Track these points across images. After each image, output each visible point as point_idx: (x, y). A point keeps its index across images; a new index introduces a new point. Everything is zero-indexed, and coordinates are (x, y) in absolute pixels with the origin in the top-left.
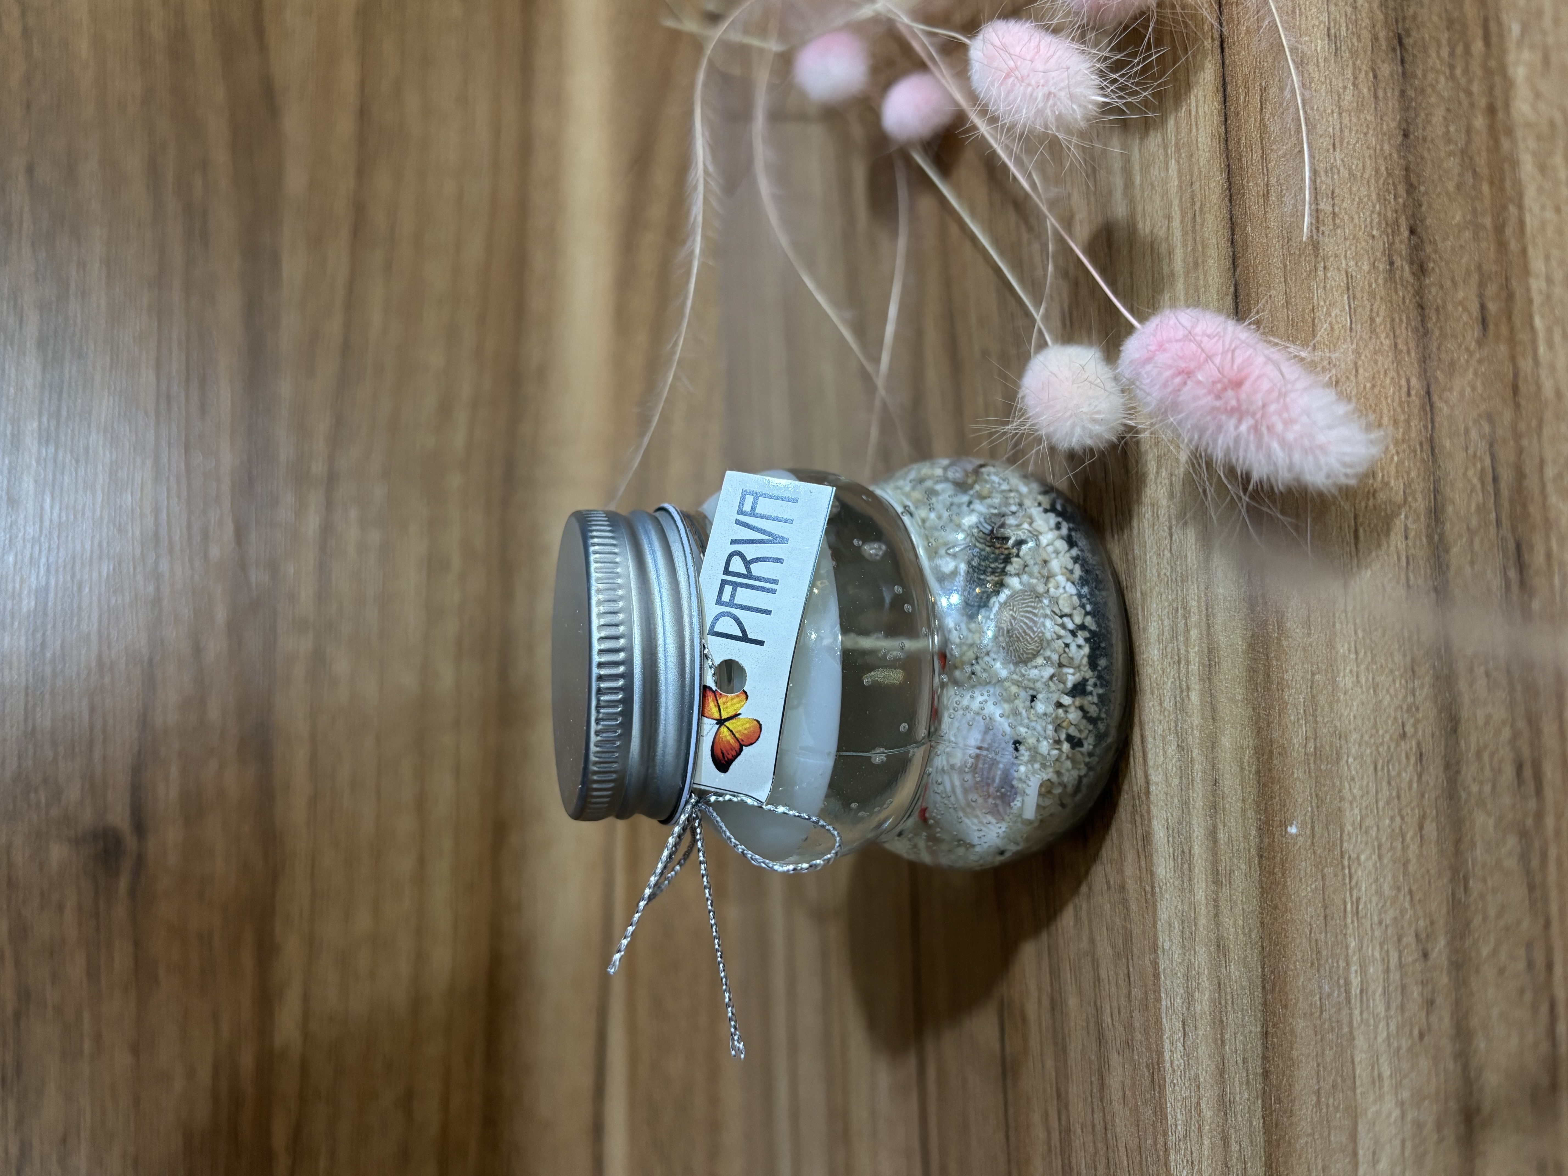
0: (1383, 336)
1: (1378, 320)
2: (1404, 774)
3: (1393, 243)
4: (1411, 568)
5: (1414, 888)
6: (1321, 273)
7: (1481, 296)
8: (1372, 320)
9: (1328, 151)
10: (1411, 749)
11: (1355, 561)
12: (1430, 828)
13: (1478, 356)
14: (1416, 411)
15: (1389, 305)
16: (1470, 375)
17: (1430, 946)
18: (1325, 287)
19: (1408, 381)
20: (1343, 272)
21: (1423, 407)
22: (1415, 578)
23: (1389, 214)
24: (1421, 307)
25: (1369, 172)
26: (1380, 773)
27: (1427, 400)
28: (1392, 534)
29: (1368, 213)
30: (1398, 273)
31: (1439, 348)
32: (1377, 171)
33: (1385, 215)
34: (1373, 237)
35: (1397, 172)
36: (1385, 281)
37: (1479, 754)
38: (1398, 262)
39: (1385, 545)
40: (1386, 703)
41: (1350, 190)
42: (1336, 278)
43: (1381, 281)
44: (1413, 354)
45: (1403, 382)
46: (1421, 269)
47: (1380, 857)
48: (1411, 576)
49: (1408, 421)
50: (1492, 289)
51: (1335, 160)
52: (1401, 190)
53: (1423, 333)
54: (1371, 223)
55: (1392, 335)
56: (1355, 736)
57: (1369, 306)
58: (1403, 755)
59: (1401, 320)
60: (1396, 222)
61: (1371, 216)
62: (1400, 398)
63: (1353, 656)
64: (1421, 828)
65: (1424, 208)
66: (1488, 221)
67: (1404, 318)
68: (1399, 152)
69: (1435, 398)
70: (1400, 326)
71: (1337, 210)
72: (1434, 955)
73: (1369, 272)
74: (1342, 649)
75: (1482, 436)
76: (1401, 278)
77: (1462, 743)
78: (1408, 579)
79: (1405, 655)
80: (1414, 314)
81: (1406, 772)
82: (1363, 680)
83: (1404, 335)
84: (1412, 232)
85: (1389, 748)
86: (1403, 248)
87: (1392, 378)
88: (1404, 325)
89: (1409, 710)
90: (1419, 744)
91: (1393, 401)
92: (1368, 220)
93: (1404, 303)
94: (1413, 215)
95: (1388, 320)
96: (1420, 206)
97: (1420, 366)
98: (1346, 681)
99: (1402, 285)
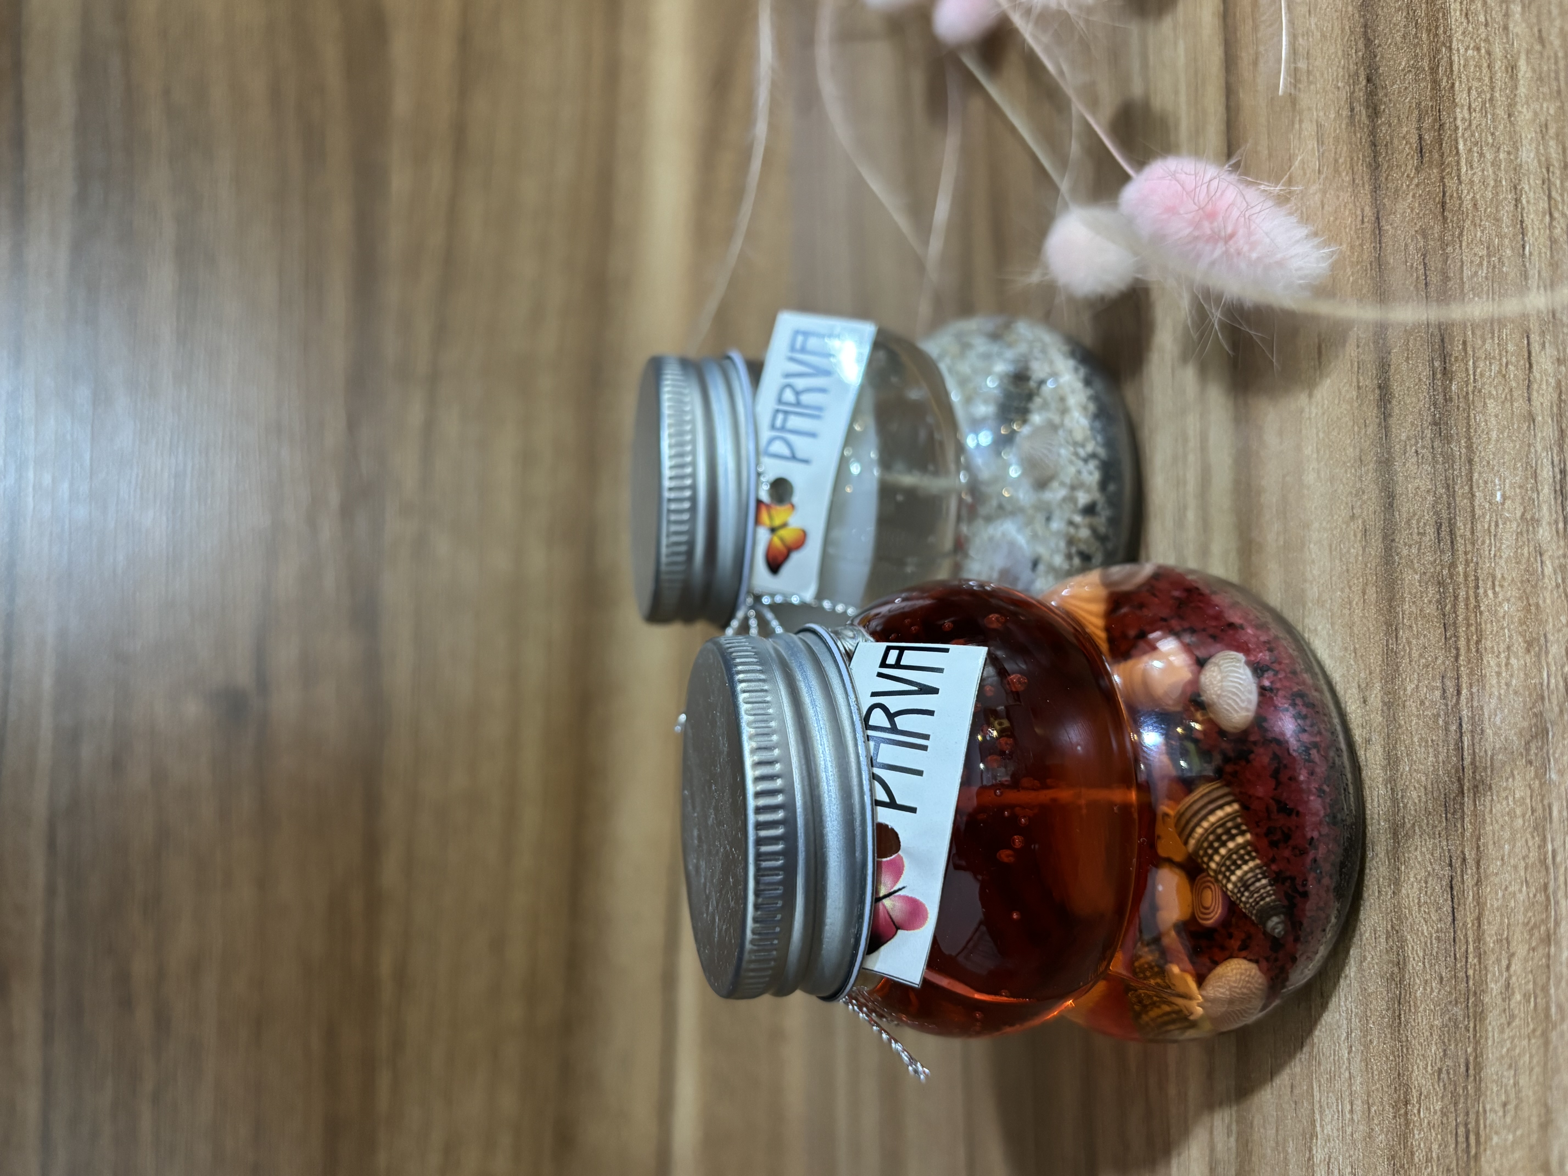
0: (1344, 174)
1: (1341, 161)
2: (1352, 550)
3: (1354, 92)
4: (1361, 371)
5: (1357, 646)
6: (1297, 126)
7: (1419, 129)
8: (1336, 161)
9: (1305, 18)
10: (1358, 528)
11: (1318, 373)
12: (1371, 591)
13: (1416, 181)
14: (1368, 235)
15: (1349, 146)
16: (1410, 199)
17: (1367, 693)
18: (1300, 137)
19: (1363, 210)
20: (1315, 123)
21: (1373, 232)
22: (1364, 379)
23: (1351, 66)
24: (1374, 144)
25: (1337, 31)
26: (1334, 553)
27: (1376, 225)
28: (1347, 345)
29: (1335, 68)
30: (1357, 117)
31: (1386, 179)
32: (1343, 30)
33: (1348, 68)
34: (1339, 88)
35: (1358, 30)
36: (1347, 125)
37: (1408, 522)
38: (1357, 109)
39: (1341, 356)
40: (1339, 491)
41: (1322, 49)
42: (1309, 129)
43: (1343, 126)
44: (1367, 186)
45: (1359, 212)
46: (1374, 112)
47: (1333, 624)
48: (1361, 378)
49: (1361, 245)
50: (1428, 122)
51: (1310, 24)
52: (1361, 45)
53: (1375, 167)
54: (1337, 76)
55: (1351, 171)
56: (1316, 525)
57: (1333, 150)
58: (1352, 533)
59: (1358, 158)
60: (1357, 74)
61: (1337, 70)
62: (1356, 226)
63: (1315, 456)
64: (1364, 593)
65: (1378, 59)
66: (1425, 64)
67: (1361, 156)
68: (1360, 11)
69: (1383, 223)
70: (1358, 162)
71: (1311, 68)
72: (1371, 700)
73: (1335, 119)
74: (1308, 450)
75: (1418, 250)
76: (1359, 122)
77: (1397, 514)
78: (1358, 382)
79: (1355, 447)
80: (1368, 151)
81: (1354, 548)
82: (1322, 475)
83: (1361, 171)
84: (1369, 80)
85: (1341, 529)
86: (1361, 95)
87: (1350, 210)
88: (1361, 162)
89: (1356, 495)
90: (1364, 522)
91: (1351, 229)
92: (1335, 74)
93: (1361, 143)
94: (1370, 66)
95: (1348, 159)
96: (1375, 56)
97: (1372, 196)
98: (1310, 478)
99: (1360, 127)
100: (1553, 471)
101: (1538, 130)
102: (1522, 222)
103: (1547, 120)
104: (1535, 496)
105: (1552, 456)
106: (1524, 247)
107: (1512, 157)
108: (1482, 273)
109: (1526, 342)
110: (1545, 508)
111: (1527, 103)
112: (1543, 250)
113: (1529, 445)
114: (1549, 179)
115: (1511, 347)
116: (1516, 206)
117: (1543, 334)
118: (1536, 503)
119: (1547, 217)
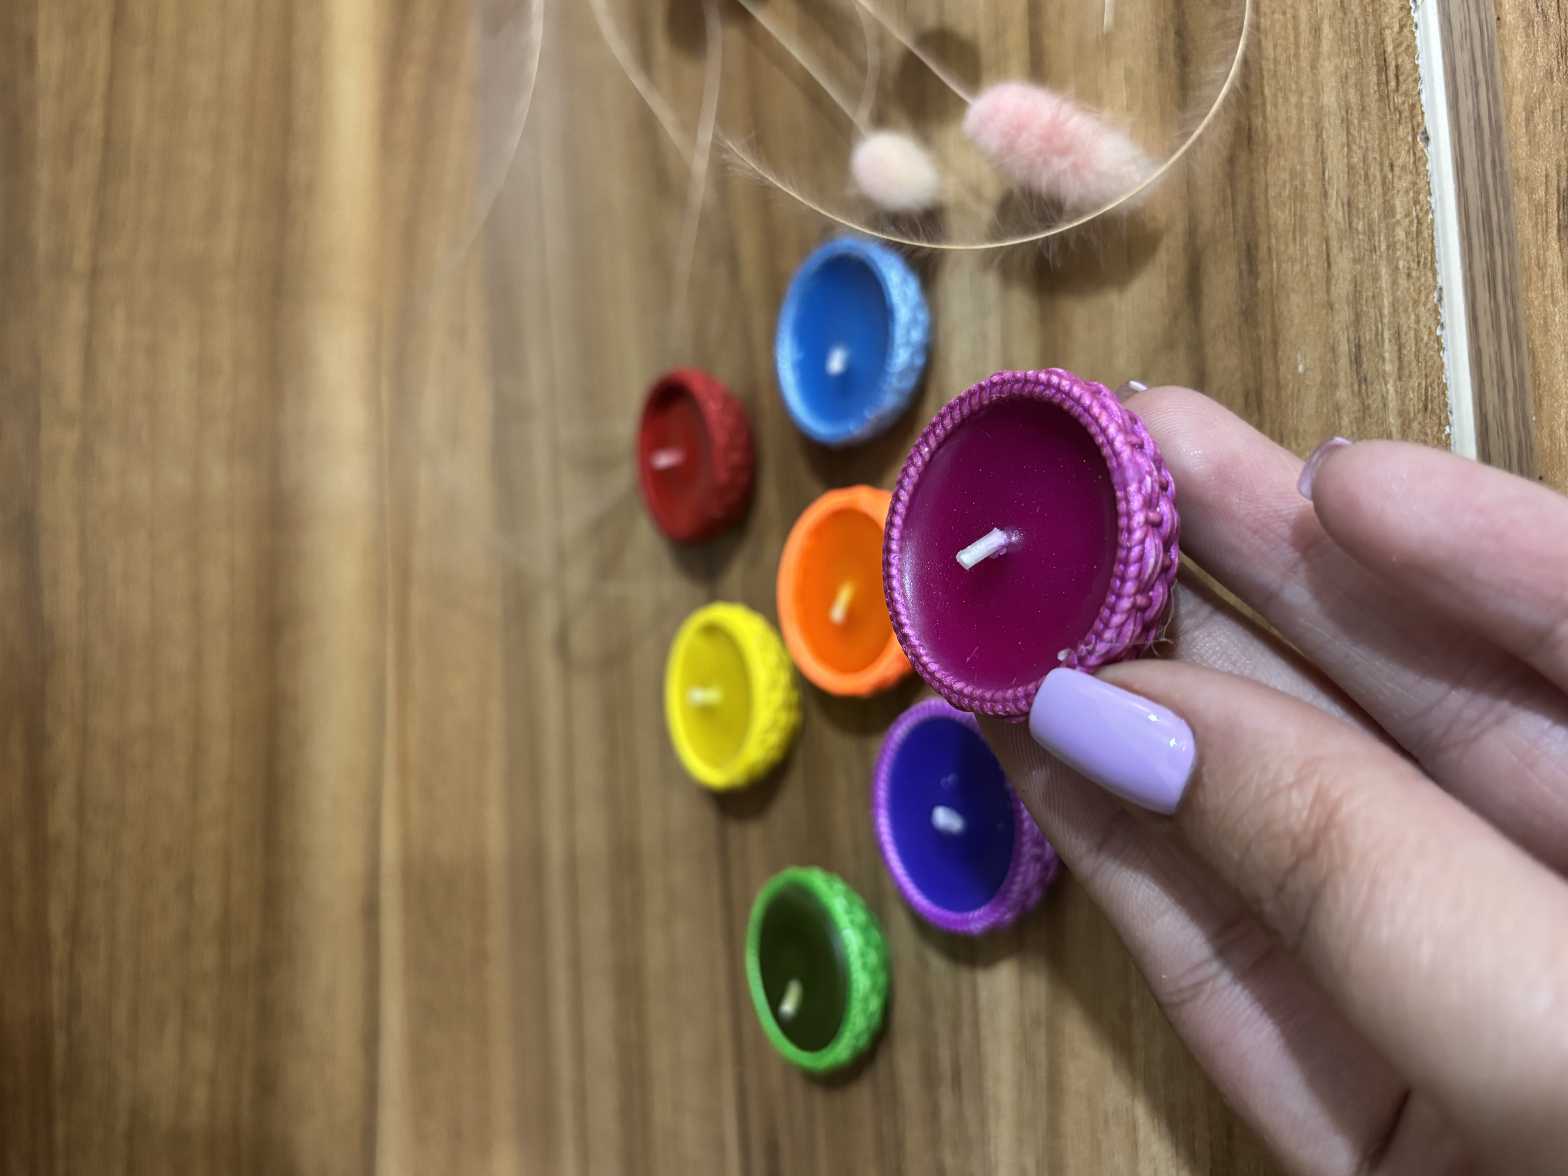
0: (1153, 112)
1: (1150, 99)
3: (1163, 44)
4: (1171, 274)
6: (1105, 70)
8: (1145, 101)
11: (1128, 276)
15: (1158, 86)
18: (1108, 80)
19: (1171, 142)
20: (1123, 68)
22: (1174, 279)
23: (1160, 22)
24: (1182, 87)
28: (1159, 250)
29: (1144, 24)
30: (1166, 65)
33: (1157, 24)
34: (1148, 40)
36: (1156, 69)
38: (1166, 57)
39: (1151, 262)
42: (1117, 71)
43: (1152, 71)
44: (1175, 122)
46: (1184, 61)
48: (1171, 279)
53: (1183, 107)
54: (1146, 30)
55: (1159, 110)
57: (1142, 89)
60: (1165, 28)
61: (1146, 26)
65: (1187, 17)
70: (1166, 99)
73: (1144, 66)
75: (1225, 174)
76: (1169, 68)
78: (1168, 281)
80: (1177, 91)
83: (1169, 110)
84: (1178, 34)
88: (1170, 99)
92: (1144, 29)
93: (1170, 84)
94: (1179, 22)
95: (1157, 98)
96: (1185, 15)
99: (1169, 74)
100: (1349, 347)
101: (1339, 81)
102: (1322, 153)
103: (1347, 73)
104: (1333, 366)
105: (1348, 335)
106: (1324, 173)
107: (1314, 102)
108: (1286, 193)
109: (1324, 247)
110: (1342, 375)
111: (1329, 59)
112: (1341, 175)
113: (1328, 327)
114: (1347, 119)
115: (1312, 251)
116: (1317, 141)
117: (1340, 240)
118: (1334, 372)
119: (1346, 149)
